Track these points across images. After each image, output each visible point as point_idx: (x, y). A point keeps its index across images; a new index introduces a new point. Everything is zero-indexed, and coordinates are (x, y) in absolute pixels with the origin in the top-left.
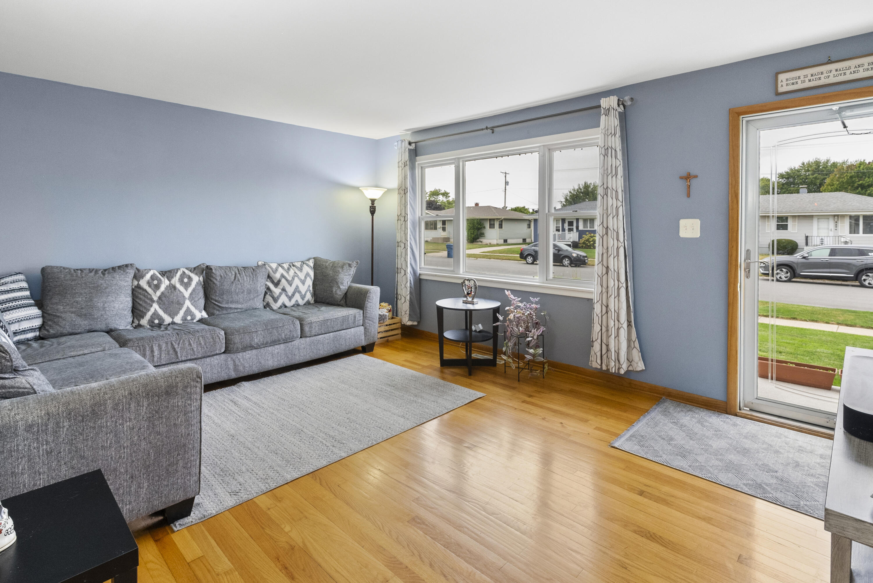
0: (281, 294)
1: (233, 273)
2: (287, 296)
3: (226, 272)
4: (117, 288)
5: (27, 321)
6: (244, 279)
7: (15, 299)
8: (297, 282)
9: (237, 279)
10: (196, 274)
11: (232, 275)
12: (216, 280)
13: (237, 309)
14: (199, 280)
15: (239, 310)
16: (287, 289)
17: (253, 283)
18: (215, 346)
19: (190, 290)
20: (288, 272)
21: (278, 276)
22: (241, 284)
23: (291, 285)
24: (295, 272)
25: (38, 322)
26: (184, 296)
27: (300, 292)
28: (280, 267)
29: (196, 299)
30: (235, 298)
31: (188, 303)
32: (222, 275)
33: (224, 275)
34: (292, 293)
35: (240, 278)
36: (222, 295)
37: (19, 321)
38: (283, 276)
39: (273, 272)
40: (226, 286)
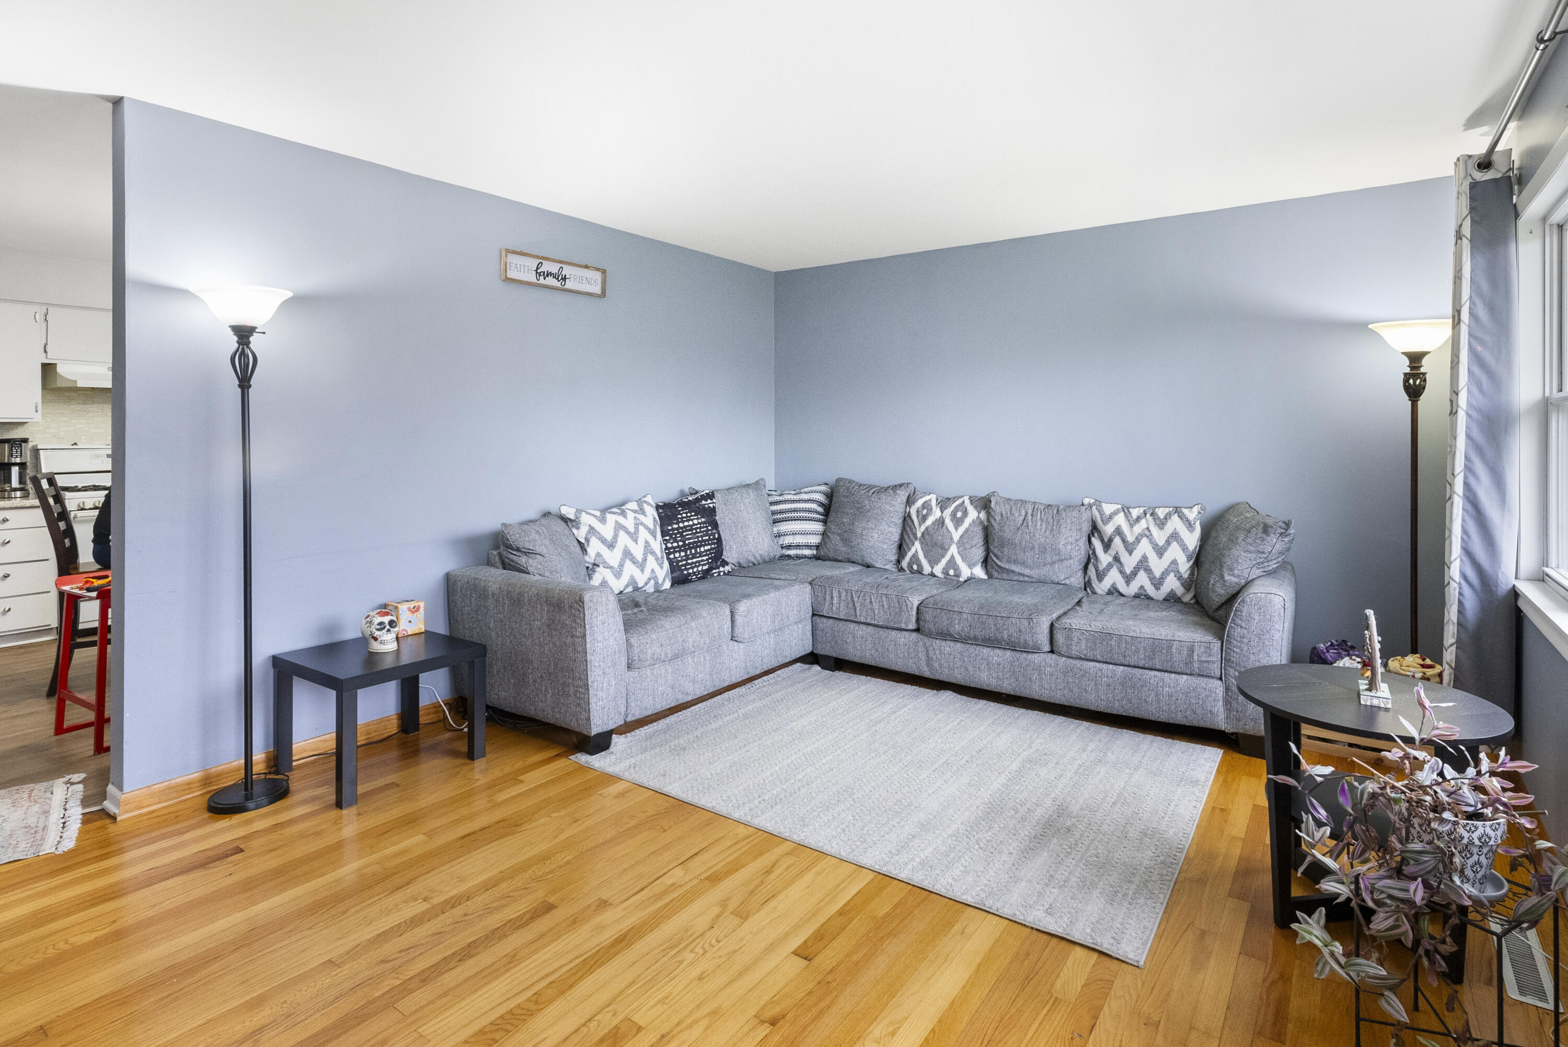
0: (1110, 566)
1: (1023, 513)
2: (1121, 572)
3: (1011, 508)
4: (879, 512)
5: (801, 536)
6: (1036, 526)
7: (795, 510)
8: (1145, 547)
9: (1025, 524)
10: (976, 507)
11: (1020, 515)
12: (995, 520)
13: (1023, 575)
14: (978, 517)
15: (1026, 579)
16: (1122, 560)
17: (1051, 536)
18: (901, 615)
19: (962, 529)
20: (1131, 526)
21: (1109, 529)
22: (1030, 533)
23: (1130, 553)
24: (1148, 528)
25: (815, 540)
26: (952, 539)
27: (1151, 570)
28: (1122, 514)
29: (968, 546)
30: (1021, 556)
31: (953, 550)
32: (1004, 513)
33: (1007, 514)
34: (1132, 569)
35: (1030, 524)
36: (1002, 547)
37: (794, 534)
38: (1118, 531)
39: (1102, 521)
40: (1007, 534)
